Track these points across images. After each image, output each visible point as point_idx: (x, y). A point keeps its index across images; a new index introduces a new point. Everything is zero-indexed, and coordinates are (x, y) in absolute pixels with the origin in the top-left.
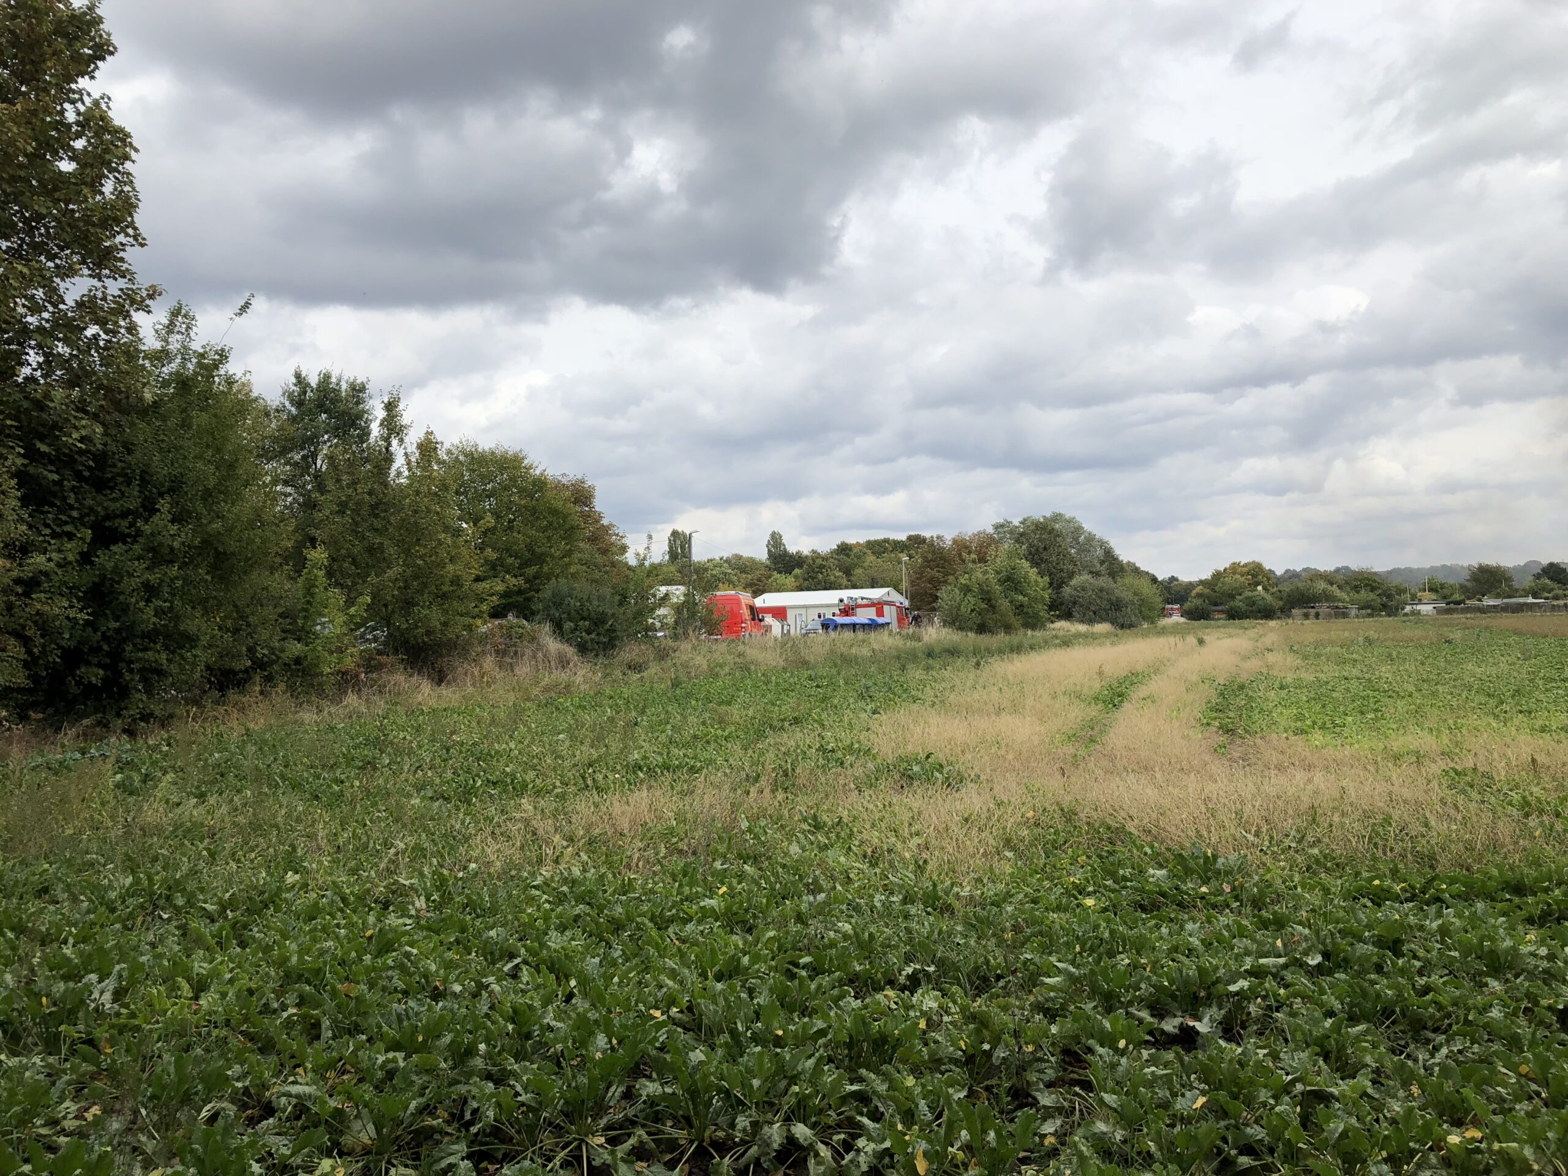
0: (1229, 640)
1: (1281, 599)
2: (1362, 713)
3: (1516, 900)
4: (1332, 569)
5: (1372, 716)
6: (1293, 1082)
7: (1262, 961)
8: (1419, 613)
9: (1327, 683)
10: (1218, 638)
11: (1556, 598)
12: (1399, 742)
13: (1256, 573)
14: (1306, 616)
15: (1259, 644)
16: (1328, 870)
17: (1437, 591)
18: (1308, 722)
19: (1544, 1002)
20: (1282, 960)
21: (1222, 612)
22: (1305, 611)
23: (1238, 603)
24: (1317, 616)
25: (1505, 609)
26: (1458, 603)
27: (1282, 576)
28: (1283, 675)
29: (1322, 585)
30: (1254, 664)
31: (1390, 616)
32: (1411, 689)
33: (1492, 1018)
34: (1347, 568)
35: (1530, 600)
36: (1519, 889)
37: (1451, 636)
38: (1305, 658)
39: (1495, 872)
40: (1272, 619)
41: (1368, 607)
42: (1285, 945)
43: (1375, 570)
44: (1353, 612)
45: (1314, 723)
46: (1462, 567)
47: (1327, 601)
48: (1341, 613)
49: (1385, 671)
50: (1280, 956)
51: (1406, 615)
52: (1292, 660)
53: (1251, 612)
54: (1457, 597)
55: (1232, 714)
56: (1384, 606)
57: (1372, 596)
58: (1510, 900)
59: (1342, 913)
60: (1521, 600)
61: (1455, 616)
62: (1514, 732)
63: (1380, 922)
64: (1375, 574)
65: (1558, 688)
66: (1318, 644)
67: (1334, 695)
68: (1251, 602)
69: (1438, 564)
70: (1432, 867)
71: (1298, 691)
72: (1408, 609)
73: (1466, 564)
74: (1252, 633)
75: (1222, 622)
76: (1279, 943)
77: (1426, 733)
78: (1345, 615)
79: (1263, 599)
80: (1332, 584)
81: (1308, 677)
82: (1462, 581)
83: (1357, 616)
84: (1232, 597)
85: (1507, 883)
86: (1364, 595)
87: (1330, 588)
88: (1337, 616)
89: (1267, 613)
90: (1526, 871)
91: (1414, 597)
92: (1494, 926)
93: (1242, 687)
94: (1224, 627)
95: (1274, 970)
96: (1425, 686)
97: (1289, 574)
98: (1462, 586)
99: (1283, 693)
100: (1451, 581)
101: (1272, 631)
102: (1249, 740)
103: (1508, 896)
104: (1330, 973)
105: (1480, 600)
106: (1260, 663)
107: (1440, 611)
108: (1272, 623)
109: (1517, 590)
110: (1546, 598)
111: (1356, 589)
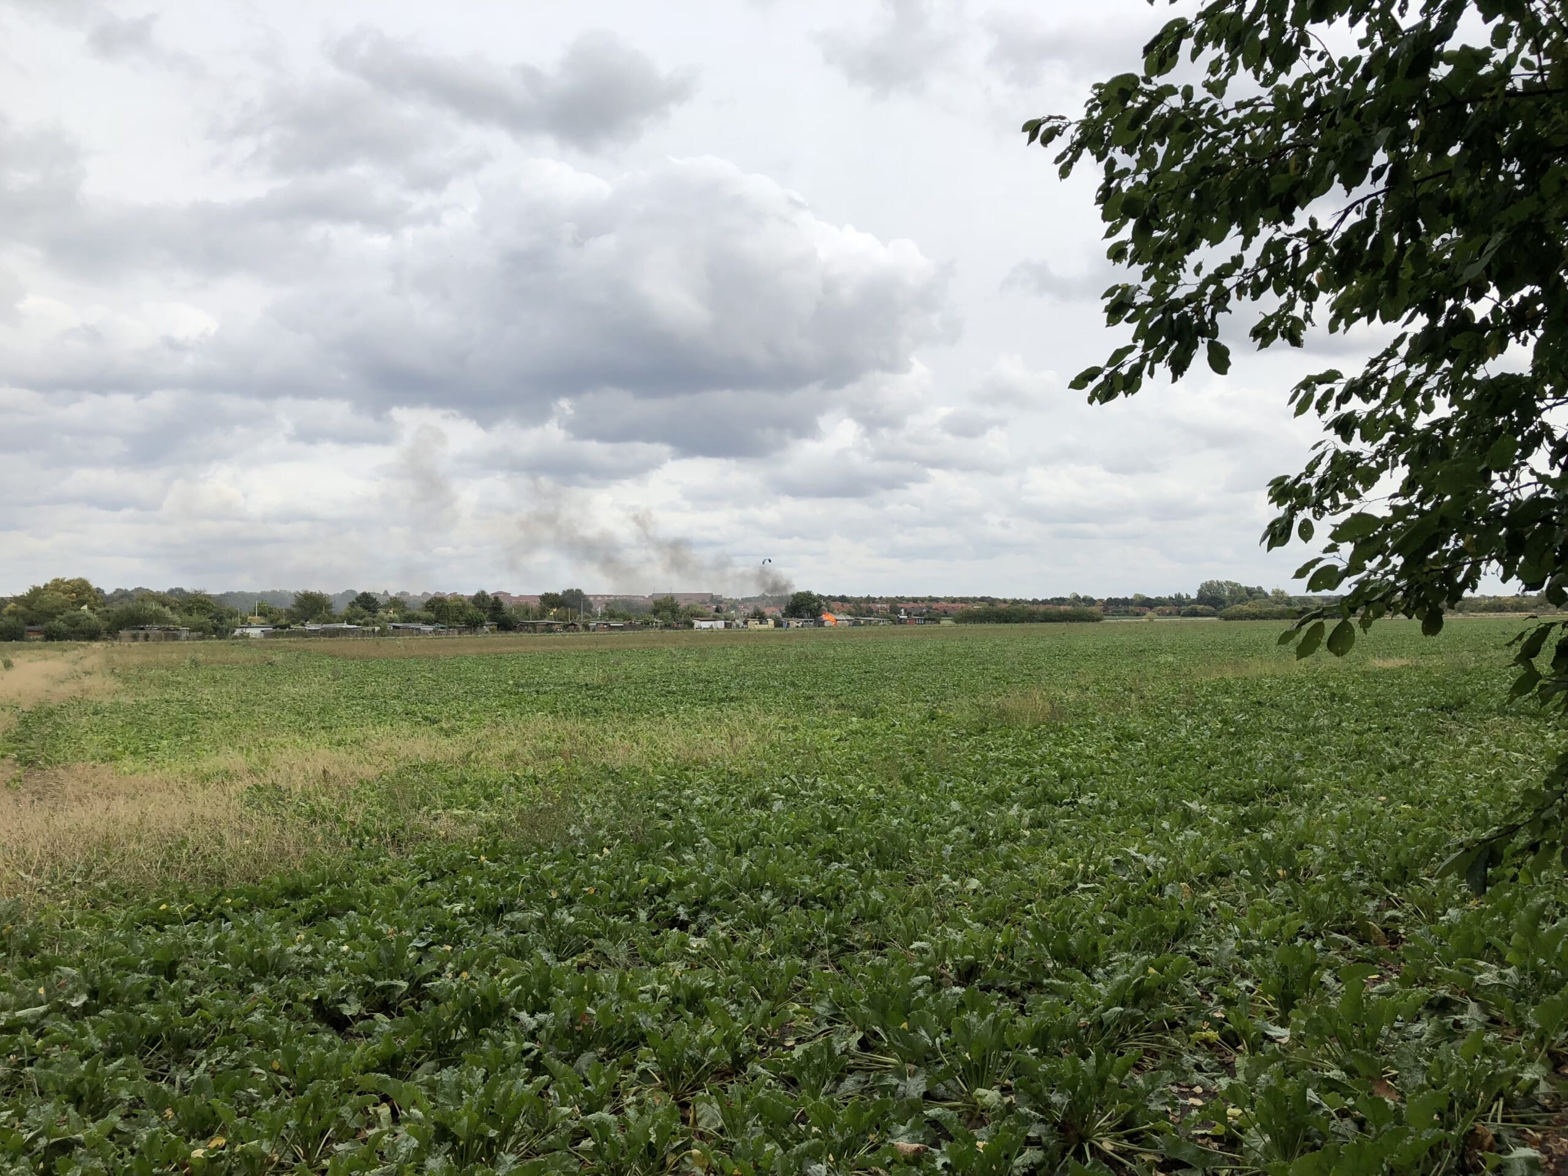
0: (43, 662)
1: (109, 620)
2: (178, 735)
3: (293, 904)
4: (166, 590)
5: (188, 738)
6: (34, 1140)
7: (19, 1014)
8: (248, 636)
9: (146, 706)
10: (30, 661)
11: (366, 624)
12: (211, 763)
13: (81, 591)
14: (135, 638)
15: (78, 668)
16: (114, 902)
17: (265, 616)
18: (120, 749)
19: (302, 997)
20: (42, 1009)
21: (39, 632)
22: (134, 632)
23: (58, 623)
24: (147, 637)
25: (324, 633)
26: (283, 627)
27: (111, 596)
28: (99, 699)
29: (154, 606)
30: (68, 689)
31: (220, 638)
32: (230, 710)
33: (251, 1022)
34: (181, 590)
35: (345, 626)
36: (296, 893)
37: (274, 658)
38: (126, 680)
39: (277, 880)
40: (96, 640)
41: (200, 629)
42: (47, 991)
43: (208, 593)
44: (184, 635)
45: (126, 748)
46: (290, 594)
47: (158, 622)
48: (171, 635)
49: (207, 693)
50: (42, 1004)
51: (236, 638)
52: (111, 683)
53: (73, 632)
54: (283, 621)
55: (33, 744)
56: (216, 629)
57: (204, 619)
58: (287, 905)
59: (120, 945)
60: (338, 626)
61: (280, 639)
62: (314, 748)
63: (156, 946)
64: (209, 596)
65: (358, 705)
66: (141, 668)
67: (152, 718)
68: (74, 622)
69: (268, 589)
70: (221, 884)
71: (114, 716)
72: (238, 632)
73: (293, 591)
74: (72, 655)
75: (38, 643)
76: (41, 991)
77: (236, 751)
78: (176, 638)
79: (88, 618)
80: (164, 605)
81: (126, 700)
82: (289, 607)
83: (188, 638)
84: (51, 616)
85: (286, 889)
86: (197, 618)
87: (162, 609)
88: (167, 638)
89: (93, 635)
90: (305, 875)
91: (244, 620)
92: (268, 932)
93: (50, 714)
94: (39, 648)
95: (32, 1021)
96: (244, 707)
97: (119, 593)
98: (289, 611)
99: (96, 719)
100: (278, 607)
101: (94, 653)
102: (50, 771)
103: (286, 902)
104: (97, 1010)
105: (303, 625)
106: (75, 687)
107: (267, 635)
108: (96, 645)
109: (335, 617)
110: (359, 624)
111: (189, 611)
